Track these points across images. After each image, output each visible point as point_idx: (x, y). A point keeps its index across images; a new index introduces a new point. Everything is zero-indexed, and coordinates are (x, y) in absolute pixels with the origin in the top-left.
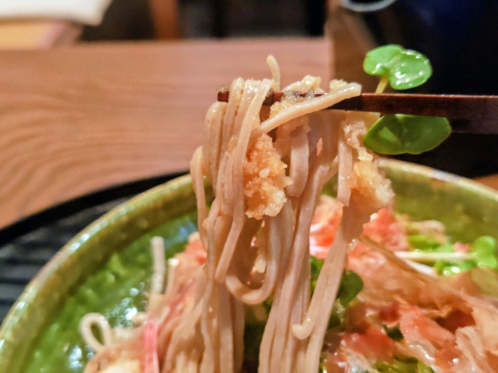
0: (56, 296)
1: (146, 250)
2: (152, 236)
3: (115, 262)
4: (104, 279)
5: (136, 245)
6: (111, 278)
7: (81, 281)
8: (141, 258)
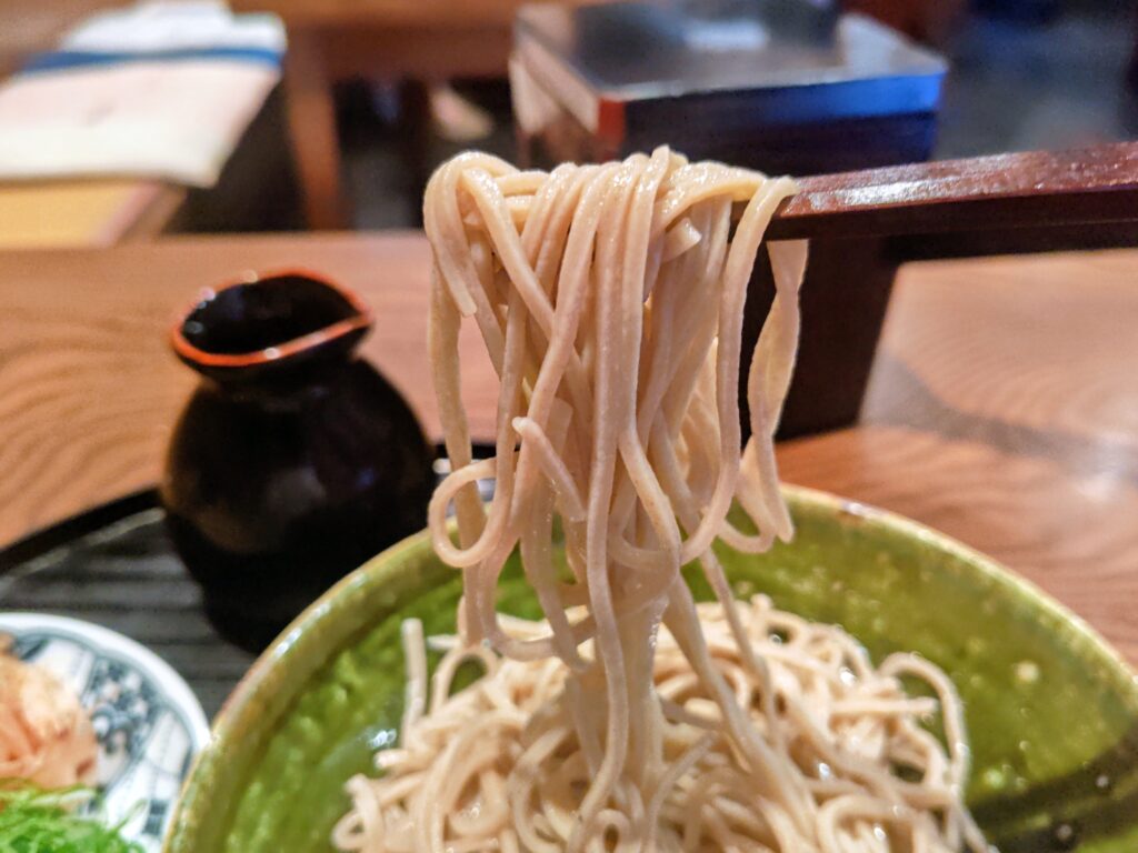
0: (255, 738)
1: (394, 640)
2: (404, 617)
3: (347, 667)
4: (330, 697)
5: (378, 635)
6: (340, 695)
7: (294, 706)
8: (387, 656)
